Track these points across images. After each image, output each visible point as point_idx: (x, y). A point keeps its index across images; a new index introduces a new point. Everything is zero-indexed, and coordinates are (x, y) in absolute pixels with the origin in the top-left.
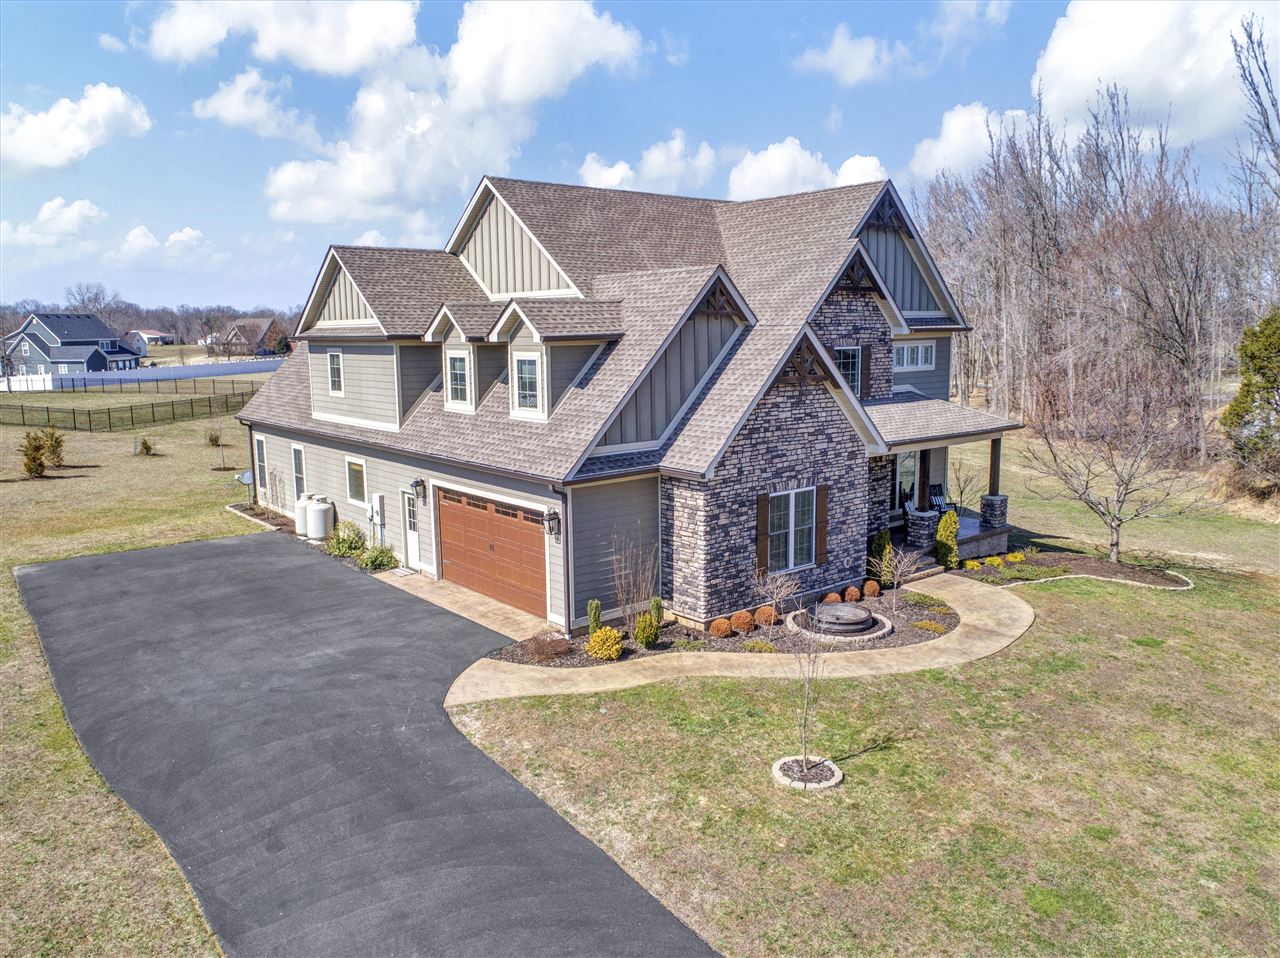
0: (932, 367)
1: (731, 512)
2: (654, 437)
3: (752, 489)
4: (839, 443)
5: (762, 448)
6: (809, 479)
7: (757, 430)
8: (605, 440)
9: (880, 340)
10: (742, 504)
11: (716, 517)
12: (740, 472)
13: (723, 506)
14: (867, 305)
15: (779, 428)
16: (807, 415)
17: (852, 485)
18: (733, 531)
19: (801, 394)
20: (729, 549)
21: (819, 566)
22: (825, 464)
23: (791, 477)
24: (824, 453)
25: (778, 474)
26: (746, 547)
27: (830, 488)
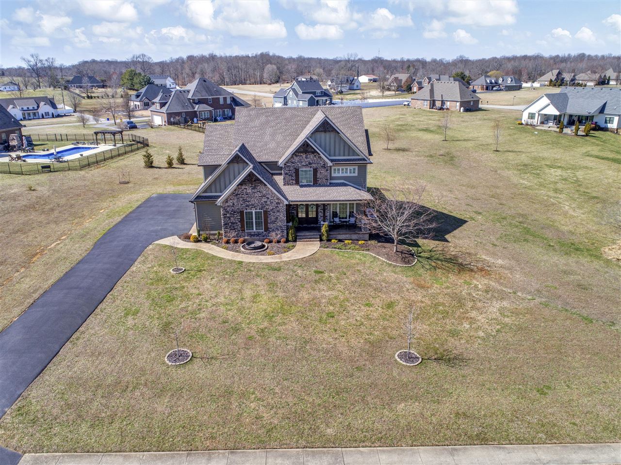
0: (356, 174)
1: (231, 214)
2: (221, 192)
3: (238, 209)
4: (271, 200)
5: (241, 199)
6: (260, 208)
7: (239, 194)
8: (205, 191)
9: (322, 167)
10: (235, 212)
11: (226, 214)
12: (233, 204)
13: (228, 212)
14: (315, 156)
15: (247, 195)
16: (257, 191)
17: (278, 211)
18: (232, 218)
19: (255, 186)
20: (231, 223)
21: (265, 231)
22: (266, 205)
23: (252, 207)
24: (266, 202)
25: (247, 206)
26: (237, 223)
27: (269, 211)
